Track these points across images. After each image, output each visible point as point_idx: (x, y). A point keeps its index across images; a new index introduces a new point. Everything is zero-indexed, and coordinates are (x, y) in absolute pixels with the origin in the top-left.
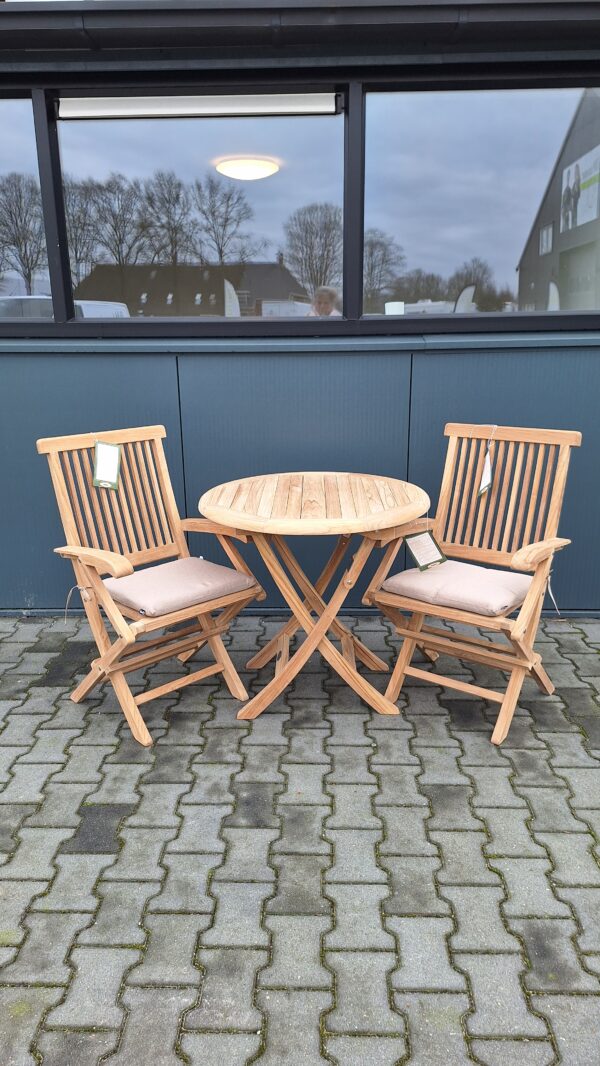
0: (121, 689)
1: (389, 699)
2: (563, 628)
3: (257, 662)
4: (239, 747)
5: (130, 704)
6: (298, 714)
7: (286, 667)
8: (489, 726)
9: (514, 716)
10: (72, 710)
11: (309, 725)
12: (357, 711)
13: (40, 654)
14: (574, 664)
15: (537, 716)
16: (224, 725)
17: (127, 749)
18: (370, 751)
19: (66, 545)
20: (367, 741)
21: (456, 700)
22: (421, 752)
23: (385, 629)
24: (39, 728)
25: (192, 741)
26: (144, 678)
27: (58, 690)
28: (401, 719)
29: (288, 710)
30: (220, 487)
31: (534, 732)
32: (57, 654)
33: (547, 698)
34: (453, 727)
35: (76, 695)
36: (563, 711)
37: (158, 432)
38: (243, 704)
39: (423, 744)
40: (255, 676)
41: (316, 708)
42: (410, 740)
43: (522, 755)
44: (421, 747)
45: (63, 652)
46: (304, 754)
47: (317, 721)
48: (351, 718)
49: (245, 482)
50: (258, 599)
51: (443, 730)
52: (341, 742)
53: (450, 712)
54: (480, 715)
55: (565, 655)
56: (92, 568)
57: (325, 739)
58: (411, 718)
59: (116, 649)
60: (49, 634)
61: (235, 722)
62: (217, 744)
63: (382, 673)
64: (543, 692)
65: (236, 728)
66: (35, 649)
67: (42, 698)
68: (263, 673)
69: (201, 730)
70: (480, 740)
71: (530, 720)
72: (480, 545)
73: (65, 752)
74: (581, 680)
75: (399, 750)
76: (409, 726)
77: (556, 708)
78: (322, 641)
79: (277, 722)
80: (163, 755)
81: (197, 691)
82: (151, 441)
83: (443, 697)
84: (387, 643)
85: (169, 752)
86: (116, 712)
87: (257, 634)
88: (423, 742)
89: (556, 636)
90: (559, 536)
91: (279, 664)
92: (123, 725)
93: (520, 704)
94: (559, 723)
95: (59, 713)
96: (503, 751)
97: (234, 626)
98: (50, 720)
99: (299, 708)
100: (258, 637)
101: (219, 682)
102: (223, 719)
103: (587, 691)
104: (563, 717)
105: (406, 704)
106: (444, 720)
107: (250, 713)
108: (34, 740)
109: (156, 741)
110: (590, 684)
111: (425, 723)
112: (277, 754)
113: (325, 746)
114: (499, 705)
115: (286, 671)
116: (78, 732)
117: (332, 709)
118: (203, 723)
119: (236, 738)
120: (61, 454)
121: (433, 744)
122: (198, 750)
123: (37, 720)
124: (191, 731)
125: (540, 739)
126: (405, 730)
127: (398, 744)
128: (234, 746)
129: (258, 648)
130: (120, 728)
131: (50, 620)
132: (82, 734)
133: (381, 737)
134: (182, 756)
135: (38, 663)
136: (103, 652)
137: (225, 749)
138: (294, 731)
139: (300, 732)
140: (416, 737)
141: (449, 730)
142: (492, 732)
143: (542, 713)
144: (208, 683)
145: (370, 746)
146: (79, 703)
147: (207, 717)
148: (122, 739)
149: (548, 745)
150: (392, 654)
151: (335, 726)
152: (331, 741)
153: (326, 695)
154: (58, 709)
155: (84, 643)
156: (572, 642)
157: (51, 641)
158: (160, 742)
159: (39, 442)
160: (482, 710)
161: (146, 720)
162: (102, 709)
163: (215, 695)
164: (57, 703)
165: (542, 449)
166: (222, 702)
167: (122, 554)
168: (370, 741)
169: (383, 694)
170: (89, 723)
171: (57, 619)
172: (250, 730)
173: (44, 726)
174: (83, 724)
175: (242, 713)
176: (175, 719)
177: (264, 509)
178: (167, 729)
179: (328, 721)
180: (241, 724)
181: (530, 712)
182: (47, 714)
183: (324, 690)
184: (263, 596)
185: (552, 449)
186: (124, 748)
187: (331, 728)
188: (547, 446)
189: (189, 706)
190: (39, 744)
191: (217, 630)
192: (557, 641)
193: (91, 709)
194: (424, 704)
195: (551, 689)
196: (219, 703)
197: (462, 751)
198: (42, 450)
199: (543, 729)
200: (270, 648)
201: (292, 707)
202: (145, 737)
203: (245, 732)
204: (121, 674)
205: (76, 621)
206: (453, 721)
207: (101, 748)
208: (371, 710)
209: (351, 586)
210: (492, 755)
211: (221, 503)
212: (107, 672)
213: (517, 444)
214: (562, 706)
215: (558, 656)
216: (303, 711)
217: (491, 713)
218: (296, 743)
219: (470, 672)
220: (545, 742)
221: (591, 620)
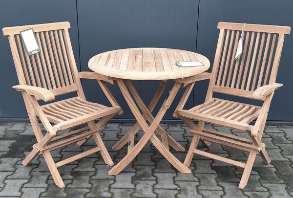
0: (49, 159)
1: (185, 165)
2: (275, 130)
3: (118, 146)
4: (109, 189)
5: (53, 167)
6: (139, 173)
7: (134, 149)
8: (238, 180)
9: (250, 175)
10: (23, 169)
11: (145, 179)
12: (170, 171)
13: (6, 141)
14: (280, 148)
15: (262, 175)
16: (101, 178)
17: (52, 190)
18: (176, 192)
19: (18, 84)
20: (175, 187)
21: (220, 167)
22: (204, 193)
23: (183, 130)
24: (6, 179)
25: (85, 186)
26: (60, 154)
27: (16, 160)
28: (192, 176)
29: (134, 170)
30: (99, 55)
31: (261, 183)
32: (15, 141)
33: (267, 166)
34: (218, 180)
35: (25, 162)
36: (275, 172)
37: (66, 25)
38: (111, 167)
39: (204, 189)
40: (117, 153)
41: (148, 170)
42: (197, 187)
43: (255, 194)
44: (203, 190)
45: (18, 140)
46: (143, 193)
47: (149, 177)
48: (167, 175)
49: (112, 53)
50: (119, 114)
51: (214, 181)
52: (161, 187)
53: (217, 173)
54: (233, 174)
55: (276, 144)
56: (33, 96)
57: (153, 186)
58: (197, 175)
59: (46, 139)
60: (11, 131)
61: (107, 177)
62: (98, 188)
63: (181, 152)
64: (265, 163)
65: (107, 179)
66: (4, 138)
67: (8, 163)
68: (121, 152)
69: (90, 180)
70: (233, 187)
71: (258, 177)
72: (235, 87)
73: (20, 191)
74: (284, 157)
75: (191, 191)
76: (197, 179)
77: (272, 171)
78: (152, 136)
79: (129, 177)
80: (70, 193)
81: (87, 160)
82: (63, 30)
83: (213, 165)
84: (184, 137)
85: (73, 192)
86: (46, 171)
87: (117, 132)
88: (204, 188)
89: (270, 134)
90: (276, 82)
91: (129, 148)
92: (50, 177)
93: (253, 169)
94: (274, 178)
95: (17, 171)
96: (245, 193)
97: (105, 128)
98: (12, 175)
99: (140, 170)
100: (118, 133)
101: (98, 156)
102: (101, 175)
103: (287, 162)
104: (275, 176)
105: (194, 168)
106: (214, 176)
107: (115, 172)
108: (4, 185)
109: (67, 185)
110: (289, 159)
111: (204, 178)
112: (129, 193)
113: (154, 189)
114: (243, 169)
115: (133, 151)
116: (26, 181)
117: (156, 170)
118: (91, 177)
119: (108, 184)
120: (15, 36)
121: (209, 189)
122: (88, 190)
123: (5, 174)
124: (85, 181)
125: (263, 187)
126: (194, 181)
127: (191, 188)
128: (107, 189)
129: (118, 139)
130: (48, 179)
131: (10, 124)
132: (29, 182)
133: (182, 185)
134: (80, 193)
135: (5, 146)
136: (39, 140)
137: (102, 190)
138: (137, 181)
139: (140, 182)
140: (200, 185)
141: (217, 182)
142: (239, 183)
143: (265, 173)
144: (93, 156)
145: (176, 189)
146: (26, 166)
147: (93, 174)
148: (49, 185)
149: (268, 190)
150: (187, 143)
151: (158, 179)
152: (156, 186)
153: (153, 164)
154: (16, 169)
155: (28, 135)
156: (279, 137)
157: (11, 135)
158: (69, 186)
159: (4, 29)
160: (234, 171)
161: (61, 175)
162: (38, 169)
163: (96, 163)
164: (15, 166)
165: (269, 36)
166: (100, 166)
167: (48, 89)
168: (176, 187)
169: (183, 163)
170: (32, 176)
171: (14, 123)
172: (115, 181)
173: (9, 177)
174: (29, 177)
175: (110, 172)
176: (76, 175)
177: (123, 67)
178: (72, 180)
179: (155, 176)
180: (110, 177)
181: (258, 172)
182: (11, 172)
183: (152, 161)
184: (122, 112)
185: (275, 36)
186: (51, 189)
187: (156, 180)
188: (272, 34)
189: (83, 168)
190: (6, 186)
191: (98, 130)
192: (271, 137)
193: (33, 169)
194: (204, 168)
195: (269, 161)
196: (98, 167)
197: (224, 192)
198: (5, 34)
199: (265, 182)
200: (125, 139)
201: (136, 169)
202: (61, 184)
203: (112, 182)
204: (48, 151)
205: (24, 124)
206: (219, 177)
207: (38, 189)
208: (177, 171)
209: (168, 108)
210: (240, 195)
211: (99, 63)
212: (41, 151)
213: (256, 33)
214: (275, 170)
215: (272, 144)
216: (142, 171)
217: (239, 173)
218: (139, 187)
219: (226, 152)
220: (266, 188)
221: (289, 126)
